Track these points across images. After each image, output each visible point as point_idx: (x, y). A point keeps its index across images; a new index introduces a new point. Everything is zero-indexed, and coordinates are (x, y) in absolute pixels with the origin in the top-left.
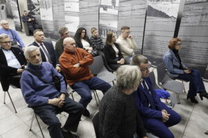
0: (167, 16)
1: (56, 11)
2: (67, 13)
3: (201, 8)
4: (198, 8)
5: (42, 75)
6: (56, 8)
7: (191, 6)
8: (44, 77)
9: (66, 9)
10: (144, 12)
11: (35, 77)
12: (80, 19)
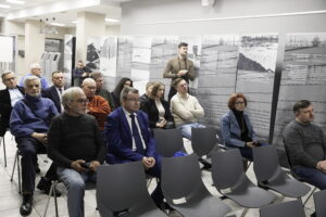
0: (262, 70)
1: (121, 62)
2: (134, 65)
3: (307, 56)
4: (302, 56)
5: (37, 109)
6: (121, 57)
7: (293, 54)
8: (39, 112)
9: (134, 60)
10: (234, 63)
11: (27, 108)
12: (151, 75)
